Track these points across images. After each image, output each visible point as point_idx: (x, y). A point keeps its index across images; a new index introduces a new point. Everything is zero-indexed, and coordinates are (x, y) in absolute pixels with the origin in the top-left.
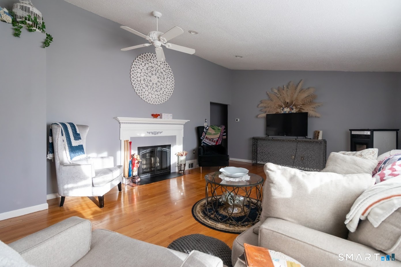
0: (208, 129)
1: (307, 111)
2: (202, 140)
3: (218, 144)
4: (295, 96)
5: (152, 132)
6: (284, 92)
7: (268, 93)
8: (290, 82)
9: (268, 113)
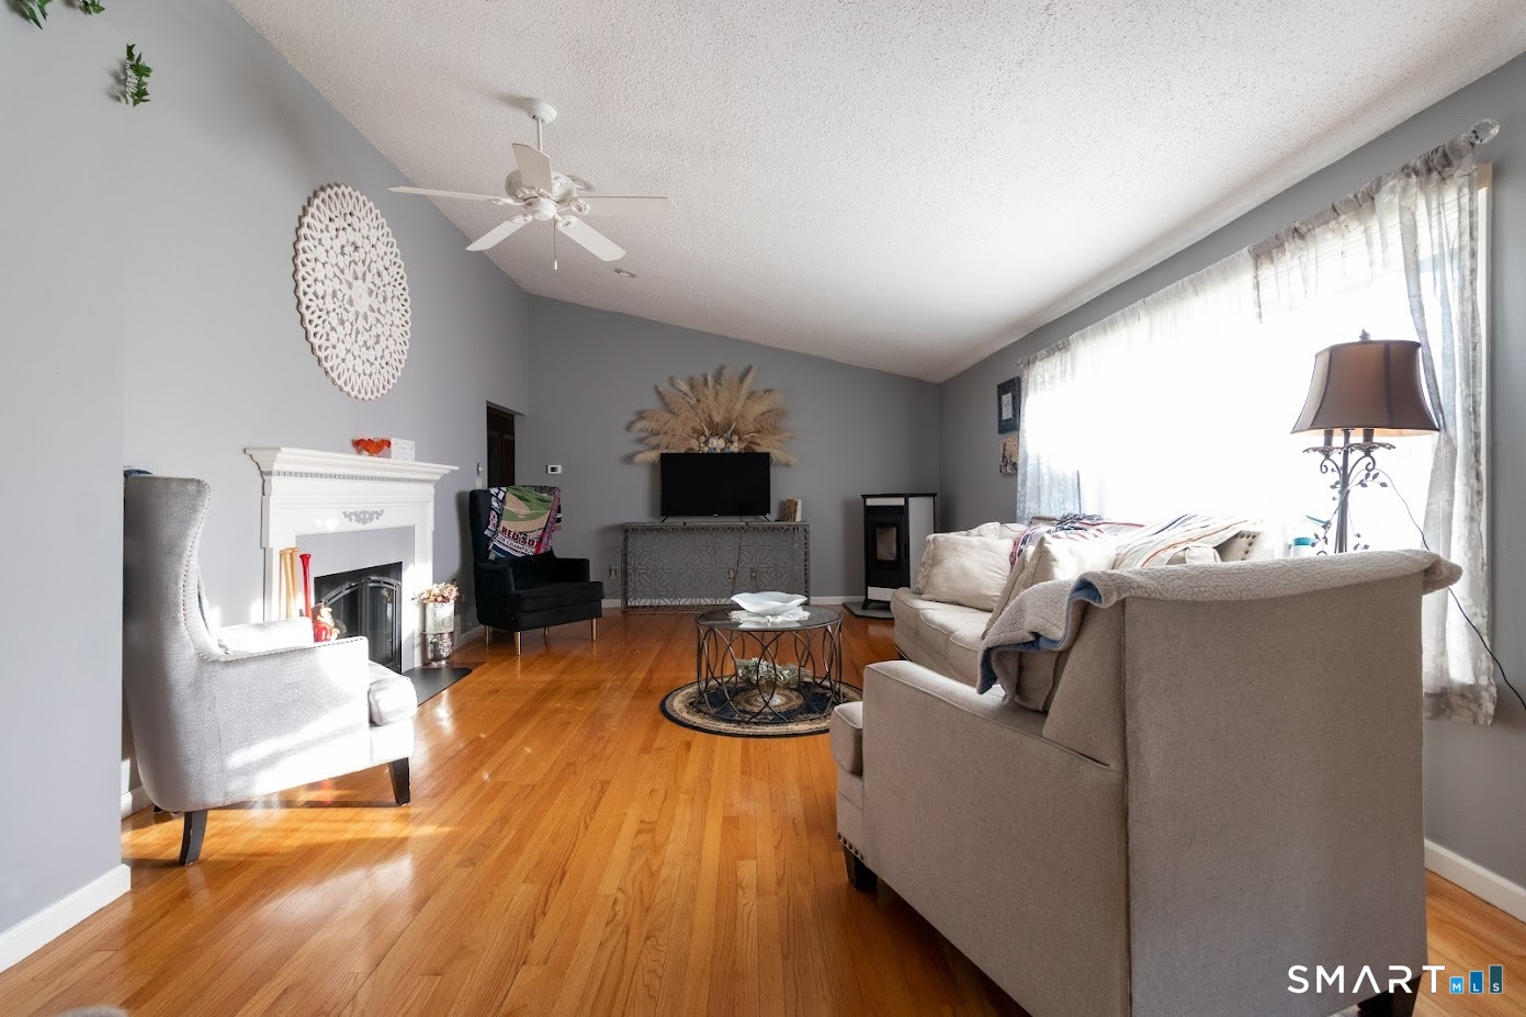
0: (504, 498)
1: (767, 450)
2: (489, 539)
3: (542, 551)
4: (738, 407)
5: (356, 514)
6: (710, 392)
7: (661, 389)
8: (722, 368)
9: (665, 451)
